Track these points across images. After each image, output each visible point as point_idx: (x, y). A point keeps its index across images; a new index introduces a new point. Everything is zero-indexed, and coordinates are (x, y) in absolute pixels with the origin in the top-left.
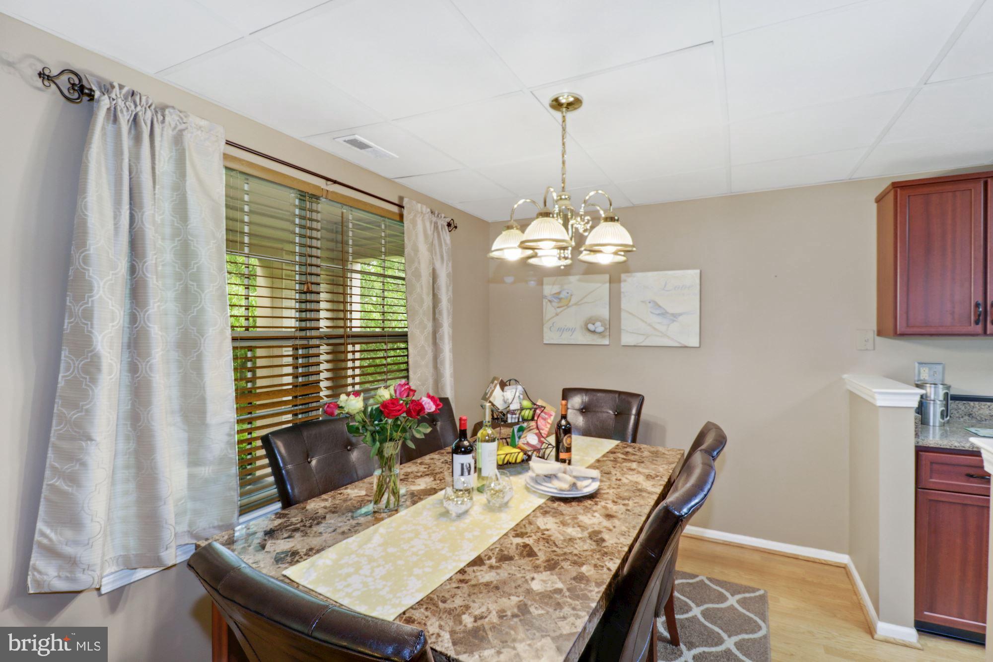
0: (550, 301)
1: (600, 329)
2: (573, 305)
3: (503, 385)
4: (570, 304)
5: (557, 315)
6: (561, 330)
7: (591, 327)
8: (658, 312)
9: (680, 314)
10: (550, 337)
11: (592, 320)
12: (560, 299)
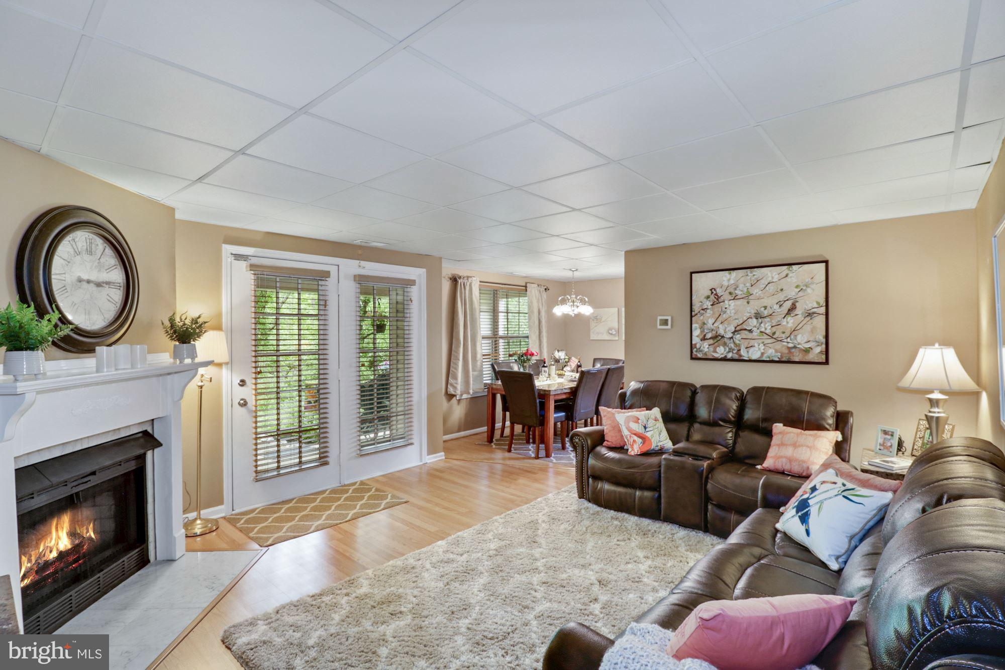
0: (593, 320)
1: (614, 333)
3: (558, 351)
4: (601, 321)
5: (596, 326)
6: (598, 333)
7: (610, 332)
10: (593, 337)
11: (611, 329)
12: (597, 319)
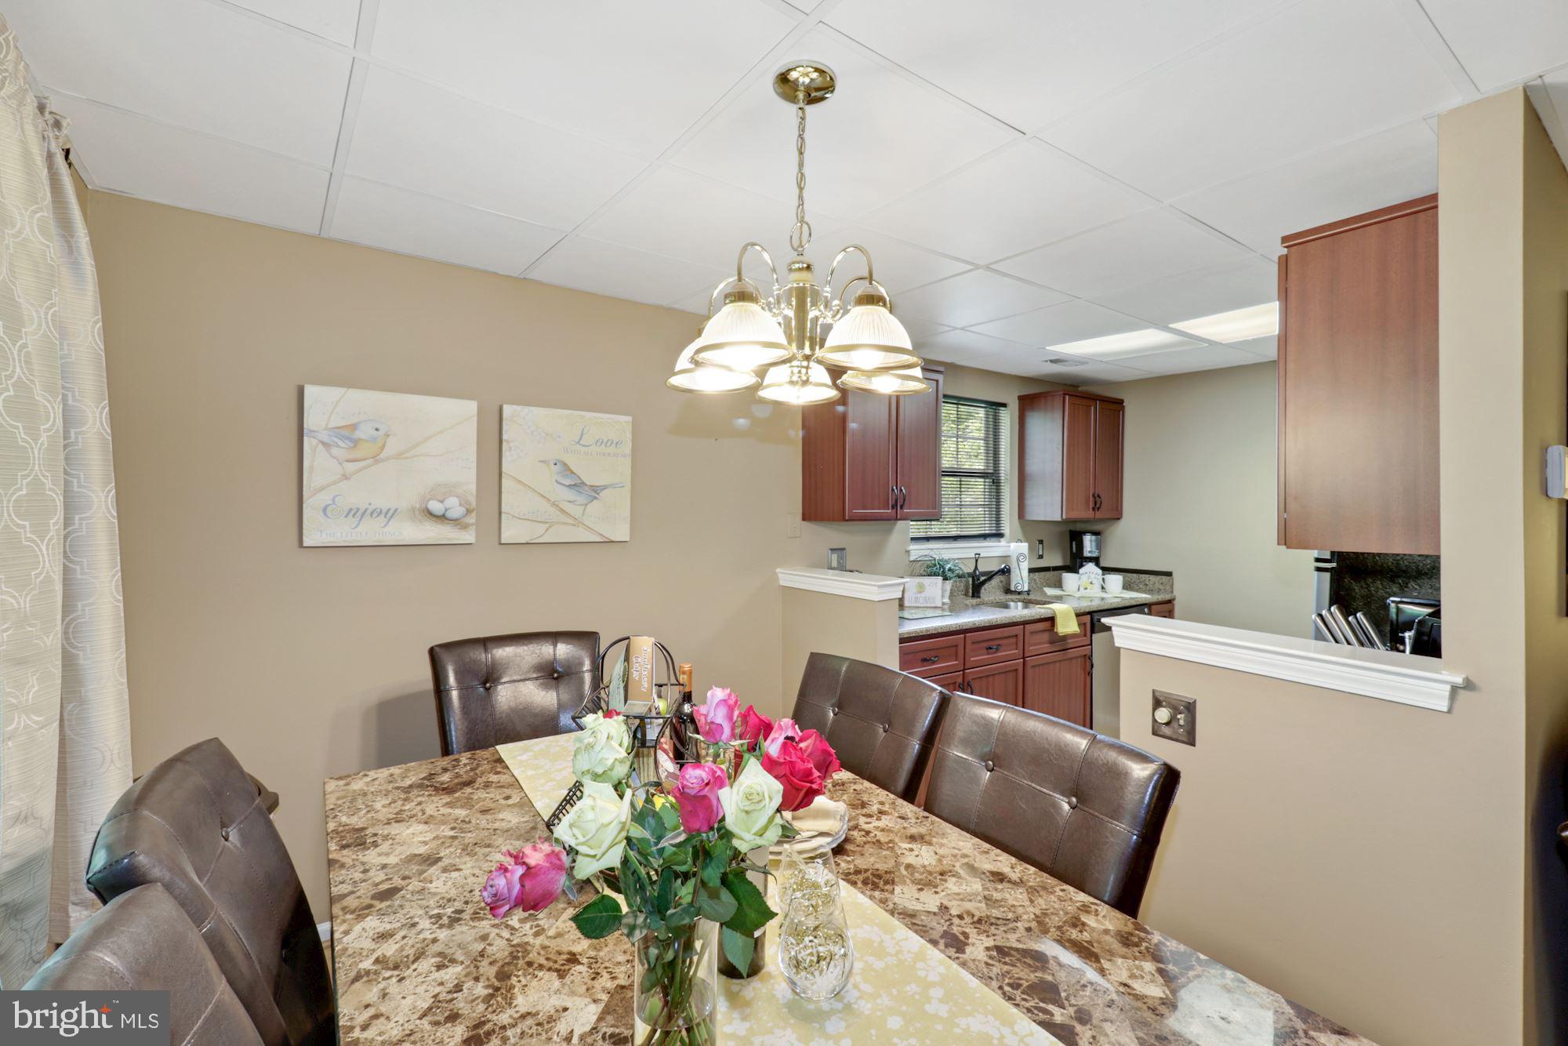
0: (324, 443)
1: (456, 511)
2: (388, 459)
4: (383, 455)
5: (346, 477)
6: (357, 513)
7: (435, 507)
8: (568, 482)
9: (605, 487)
10: (324, 529)
11: (438, 493)
12: (356, 443)
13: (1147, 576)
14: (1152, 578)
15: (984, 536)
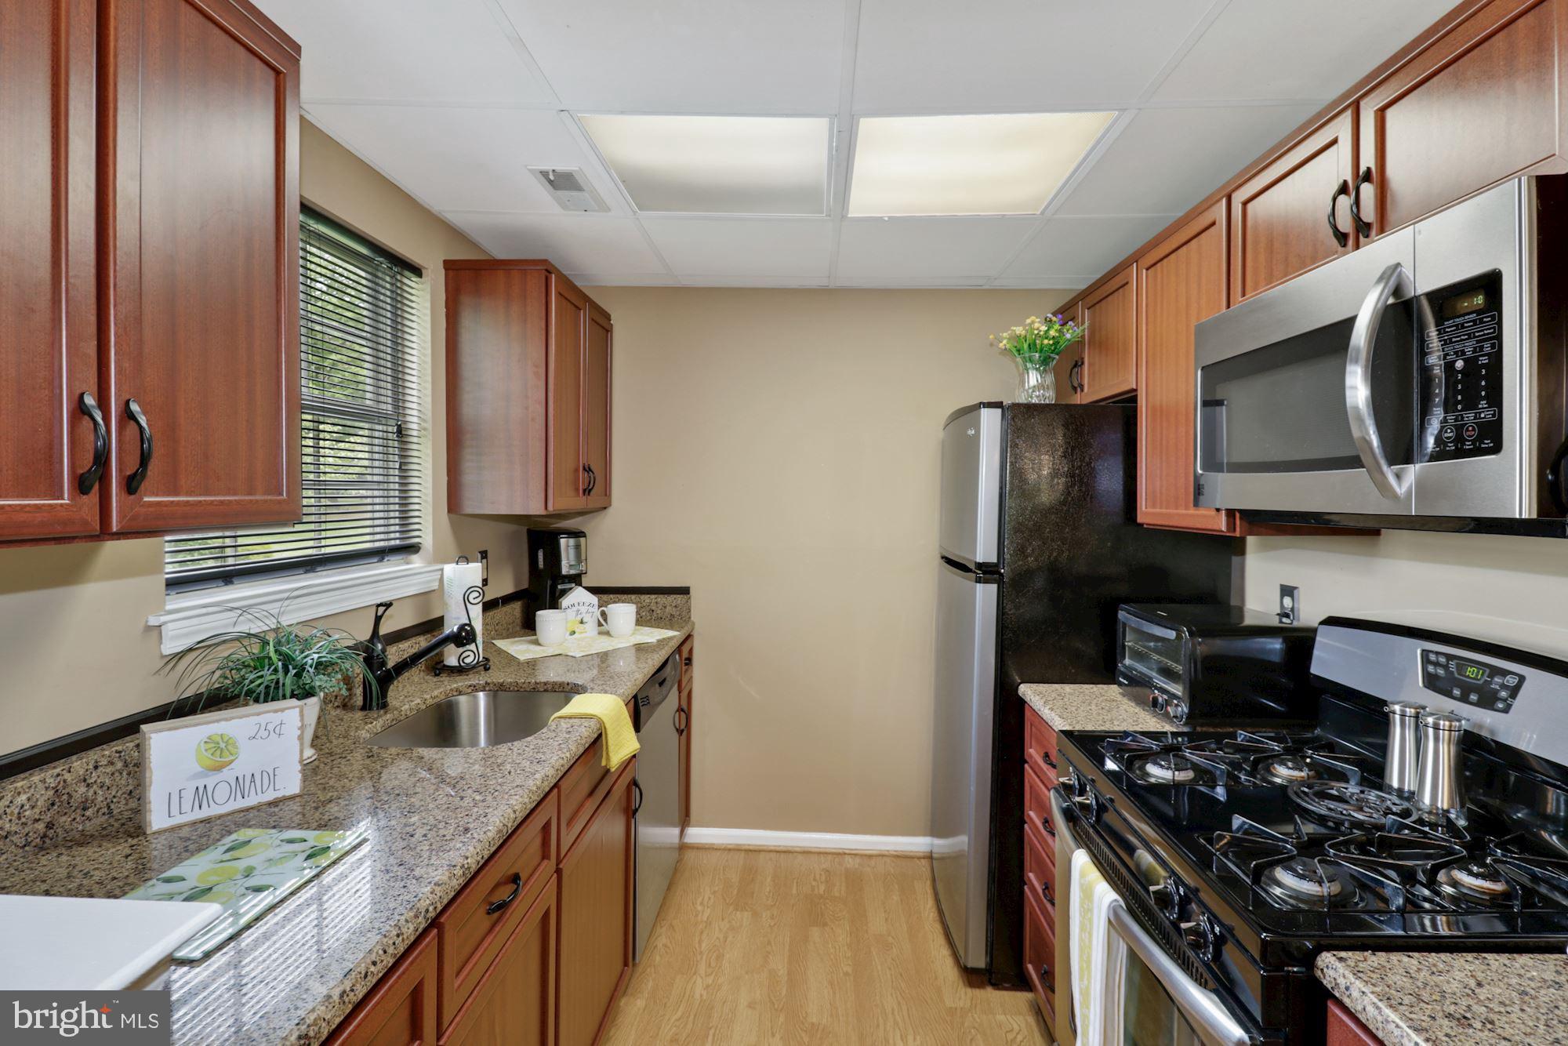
13: (653, 596)
14: (662, 599)
15: (381, 554)
